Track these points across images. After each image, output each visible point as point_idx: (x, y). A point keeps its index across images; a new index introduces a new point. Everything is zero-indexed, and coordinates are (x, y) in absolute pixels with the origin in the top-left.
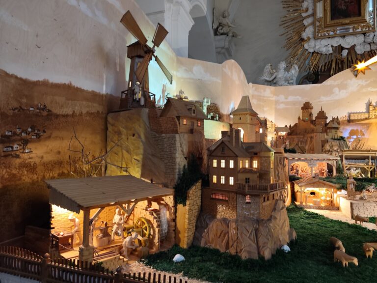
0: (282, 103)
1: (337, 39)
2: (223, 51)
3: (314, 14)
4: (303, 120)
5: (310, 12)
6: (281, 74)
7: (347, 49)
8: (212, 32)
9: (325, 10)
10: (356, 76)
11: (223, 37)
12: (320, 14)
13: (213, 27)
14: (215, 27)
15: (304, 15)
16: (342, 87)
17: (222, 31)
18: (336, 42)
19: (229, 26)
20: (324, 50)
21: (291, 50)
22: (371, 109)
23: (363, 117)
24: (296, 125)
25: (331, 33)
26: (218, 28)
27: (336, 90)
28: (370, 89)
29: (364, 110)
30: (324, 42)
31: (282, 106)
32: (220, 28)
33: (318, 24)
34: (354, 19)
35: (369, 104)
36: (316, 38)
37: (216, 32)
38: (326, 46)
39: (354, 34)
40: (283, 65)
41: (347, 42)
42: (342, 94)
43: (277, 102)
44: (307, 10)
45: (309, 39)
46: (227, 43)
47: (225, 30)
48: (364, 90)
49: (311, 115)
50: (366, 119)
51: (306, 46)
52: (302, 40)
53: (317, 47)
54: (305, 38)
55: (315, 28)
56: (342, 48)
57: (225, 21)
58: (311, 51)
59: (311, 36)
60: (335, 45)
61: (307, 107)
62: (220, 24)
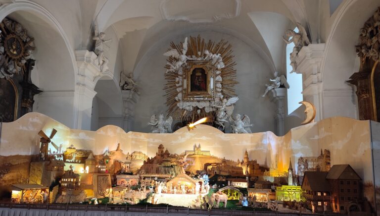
0: (152, 143)
1: (195, 102)
2: (128, 100)
3: (182, 86)
4: (159, 155)
5: (180, 84)
6: (161, 122)
7: (200, 109)
8: (119, 89)
9: (188, 85)
10: (189, 130)
11: (127, 91)
12: (185, 86)
13: (120, 85)
14: (122, 85)
15: (177, 85)
16: (183, 136)
17: (126, 88)
18: (195, 104)
19: (133, 85)
20: (188, 108)
21: (169, 106)
22: (196, 149)
23: (192, 154)
24: (155, 158)
25: (192, 99)
26: (124, 85)
27: (180, 137)
28: (196, 138)
29: (193, 150)
30: (188, 104)
31: (151, 145)
32: (126, 85)
33: (184, 92)
34: (202, 92)
35: (195, 146)
36: (183, 100)
37: (123, 88)
38: (189, 106)
39: (205, 101)
40: (161, 117)
41: (201, 105)
42: (182, 140)
43: (148, 143)
44: (178, 83)
45: (179, 100)
46: (131, 95)
47: (128, 87)
48: (193, 139)
49: (162, 152)
50: (194, 154)
51: (178, 105)
52: (176, 101)
53: (184, 106)
54: (177, 100)
55: (183, 94)
56: (198, 109)
57: (130, 80)
58: (181, 108)
59: (181, 99)
60: (194, 106)
61: (161, 147)
62: (126, 83)
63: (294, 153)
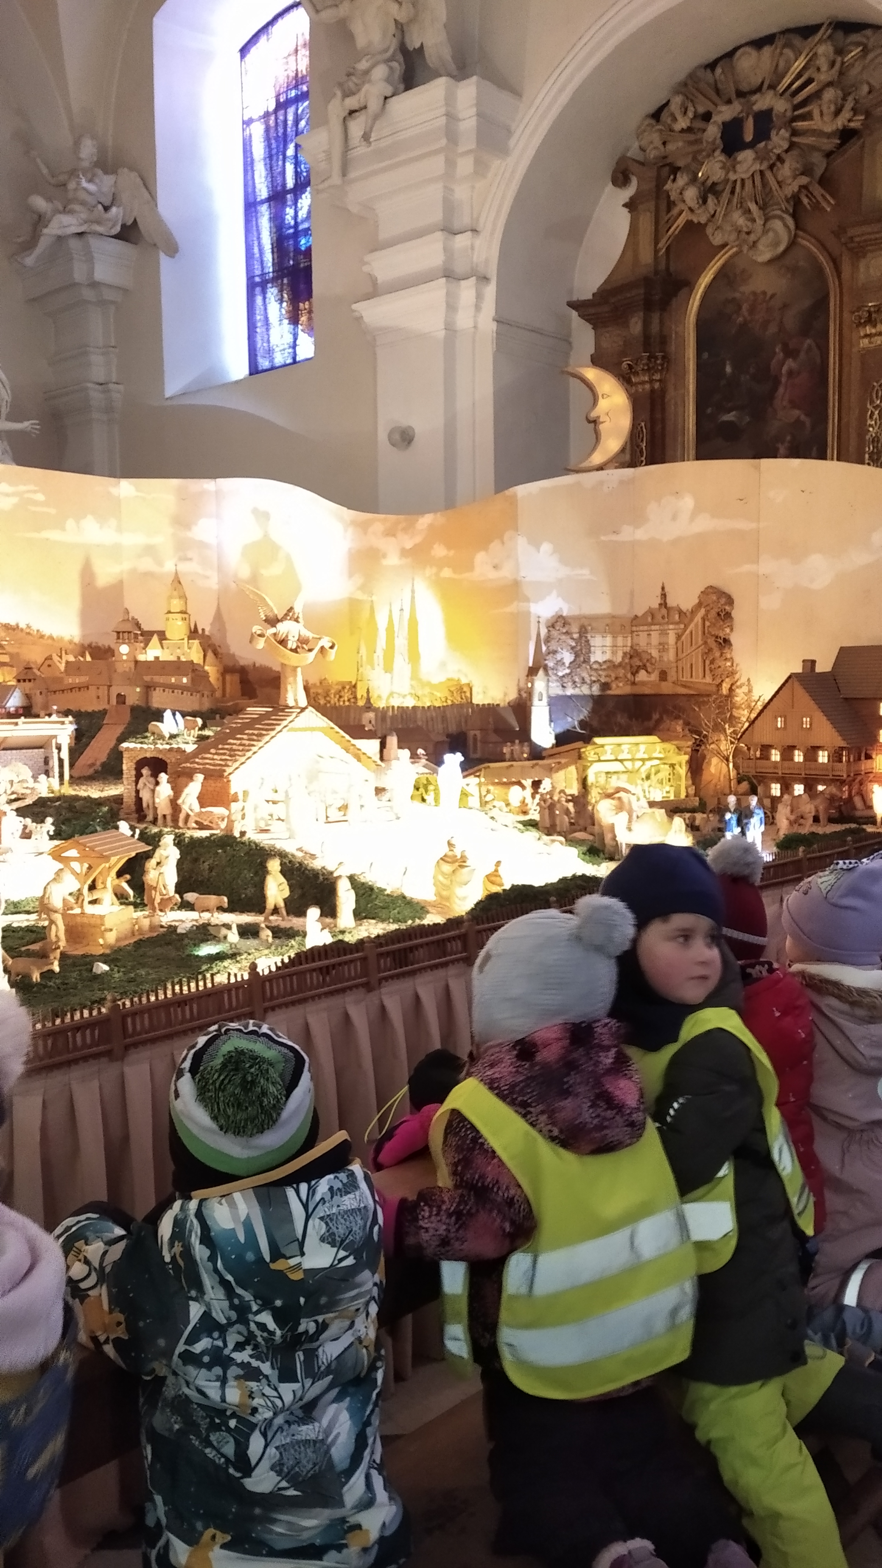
63: (527, 600)
